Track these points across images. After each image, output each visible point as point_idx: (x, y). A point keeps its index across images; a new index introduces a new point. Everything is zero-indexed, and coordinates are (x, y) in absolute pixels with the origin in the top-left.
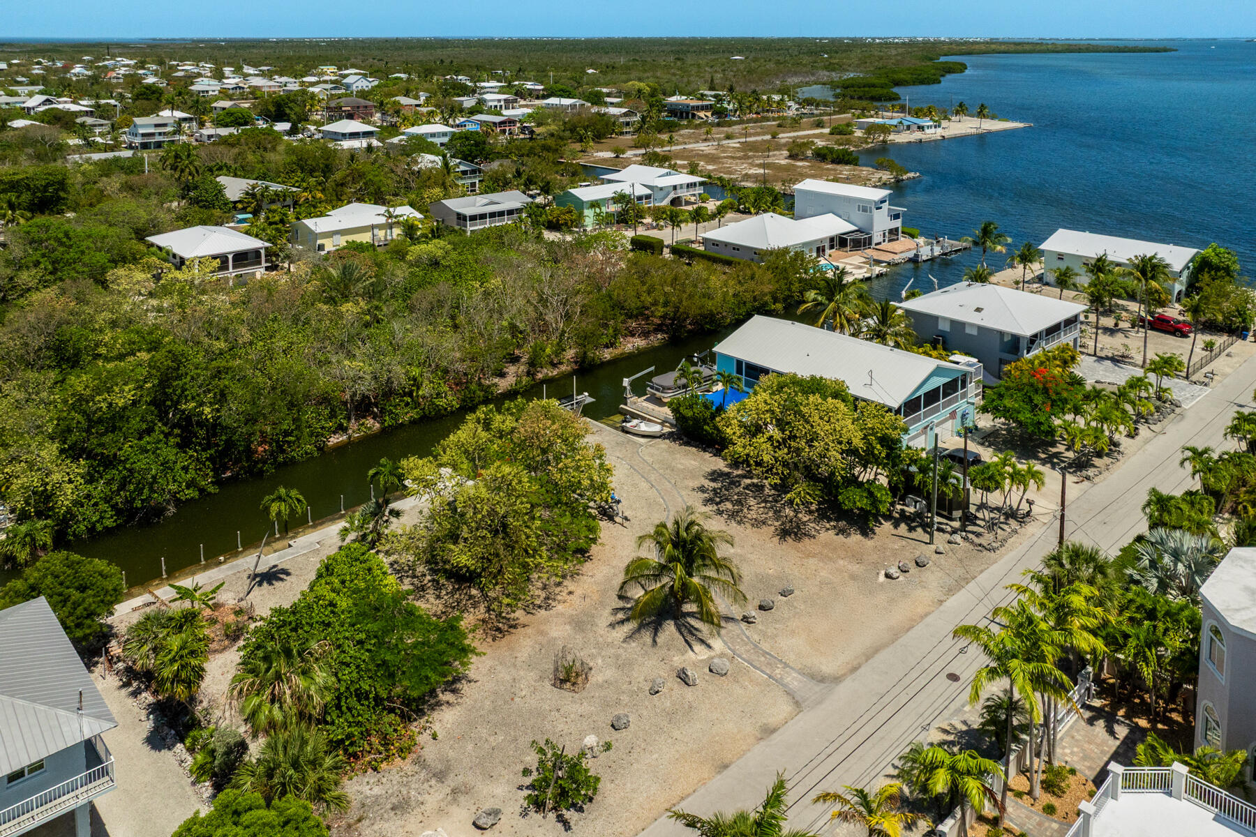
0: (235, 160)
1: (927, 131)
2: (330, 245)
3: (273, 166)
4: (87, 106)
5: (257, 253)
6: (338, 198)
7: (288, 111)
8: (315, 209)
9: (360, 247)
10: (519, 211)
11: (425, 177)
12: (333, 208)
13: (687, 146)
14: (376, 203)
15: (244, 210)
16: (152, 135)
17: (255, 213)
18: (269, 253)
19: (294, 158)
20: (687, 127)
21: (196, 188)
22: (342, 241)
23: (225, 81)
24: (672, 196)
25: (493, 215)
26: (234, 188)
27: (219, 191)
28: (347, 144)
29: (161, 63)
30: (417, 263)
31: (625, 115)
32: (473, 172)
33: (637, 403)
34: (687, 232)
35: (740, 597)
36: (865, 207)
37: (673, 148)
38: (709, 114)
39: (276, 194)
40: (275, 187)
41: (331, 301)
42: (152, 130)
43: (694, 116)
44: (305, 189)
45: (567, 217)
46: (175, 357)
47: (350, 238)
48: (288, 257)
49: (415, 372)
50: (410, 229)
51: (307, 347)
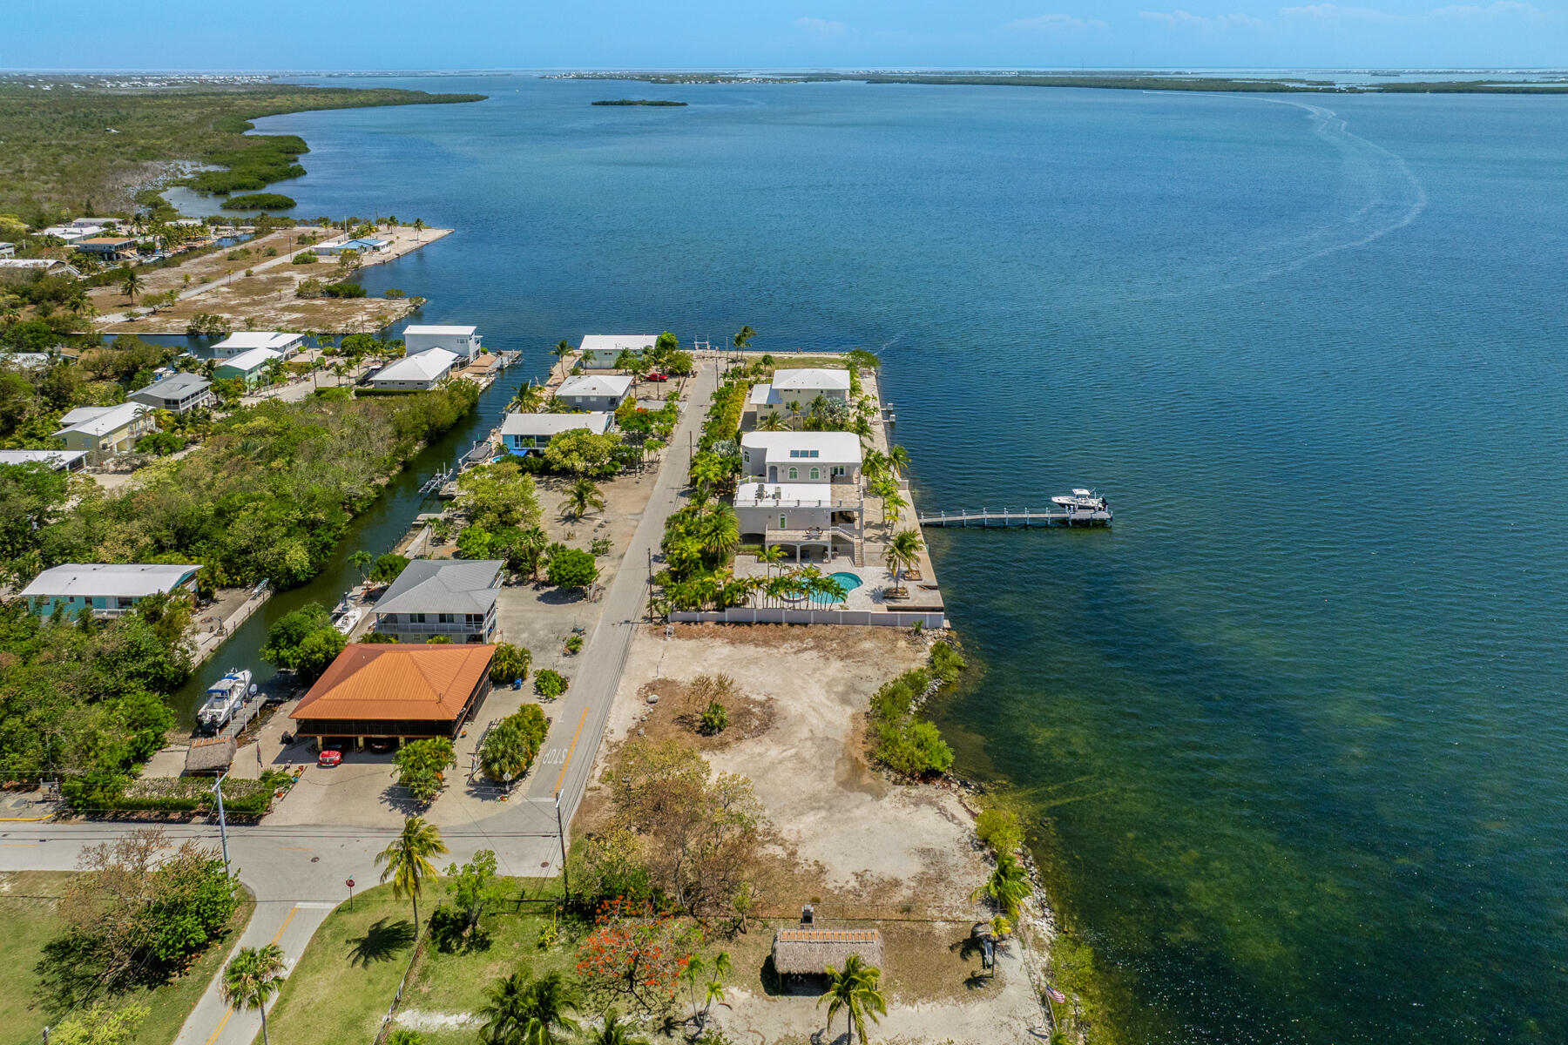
10: (206, 388)
12: (59, 417)
22: (114, 439)
25: (192, 396)
31: (53, 267)
36: (462, 340)
38: (134, 252)
43: (118, 256)
47: (117, 434)
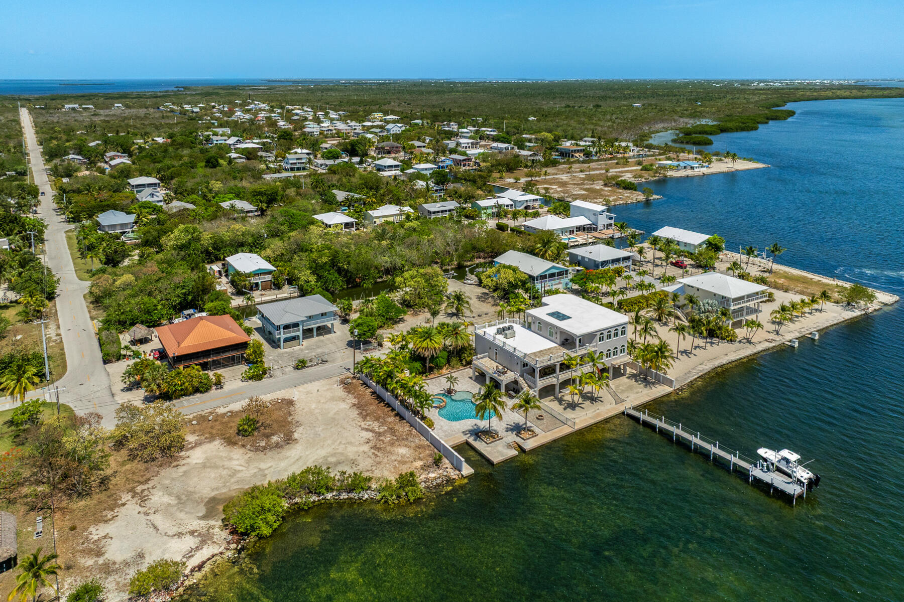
0: (338, 182)
1: (695, 170)
2: (378, 222)
3: (353, 184)
4: (257, 144)
5: (352, 223)
6: (381, 202)
7: (357, 149)
8: (372, 206)
9: (388, 223)
10: (453, 210)
11: (418, 192)
12: (380, 206)
13: (555, 176)
14: (397, 205)
15: (344, 206)
16: (296, 163)
17: (349, 207)
18: (357, 224)
19: (363, 182)
20: (564, 163)
21: (326, 195)
22: (383, 220)
23: (322, 125)
24: (525, 205)
25: (442, 211)
26: (340, 195)
27: (334, 196)
28: (386, 174)
29: (282, 108)
30: (408, 229)
31: (531, 155)
32: (441, 190)
33: (469, 276)
34: (521, 222)
35: (471, 311)
36: (596, 214)
37: (547, 177)
38: (582, 155)
39: (357, 199)
40: (357, 196)
41: (378, 240)
42: (295, 162)
43: (573, 155)
44: (368, 197)
45: (474, 213)
46: (336, 252)
47: (386, 219)
48: (363, 225)
49: (403, 263)
50: (408, 217)
51: (372, 253)
